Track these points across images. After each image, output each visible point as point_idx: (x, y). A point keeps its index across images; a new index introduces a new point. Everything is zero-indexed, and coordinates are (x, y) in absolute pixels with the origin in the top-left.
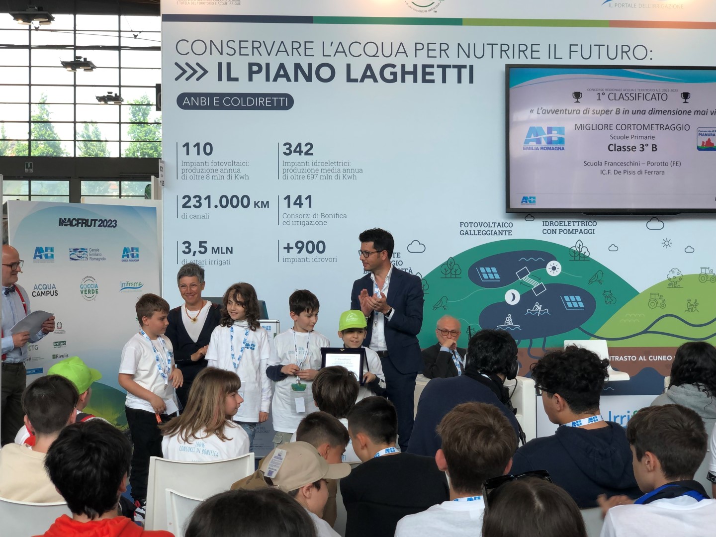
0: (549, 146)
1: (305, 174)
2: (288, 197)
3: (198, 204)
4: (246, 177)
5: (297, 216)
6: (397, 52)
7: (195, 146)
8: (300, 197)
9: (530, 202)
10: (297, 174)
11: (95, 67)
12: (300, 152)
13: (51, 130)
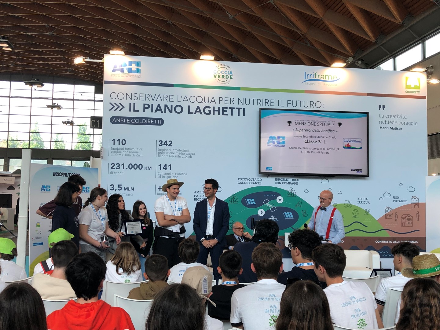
0: (279, 145)
1: (169, 155)
2: (160, 165)
3: (118, 167)
4: (141, 155)
5: (165, 174)
6: (211, 101)
7: (117, 141)
8: (166, 165)
9: (270, 169)
10: (164, 155)
11: (62, 108)
12: (166, 145)
13: (40, 136)
